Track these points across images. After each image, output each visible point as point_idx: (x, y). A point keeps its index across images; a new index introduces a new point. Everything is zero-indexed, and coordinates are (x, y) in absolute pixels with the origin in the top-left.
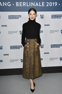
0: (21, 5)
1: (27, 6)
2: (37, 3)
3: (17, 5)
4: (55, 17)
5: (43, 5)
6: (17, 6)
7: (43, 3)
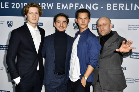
3: (109, 8)
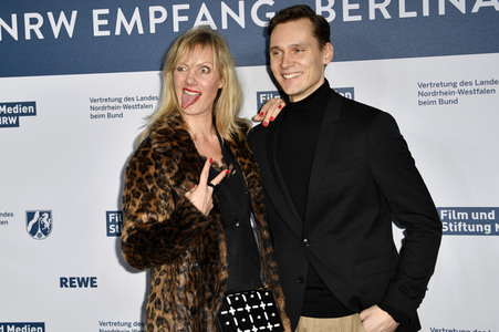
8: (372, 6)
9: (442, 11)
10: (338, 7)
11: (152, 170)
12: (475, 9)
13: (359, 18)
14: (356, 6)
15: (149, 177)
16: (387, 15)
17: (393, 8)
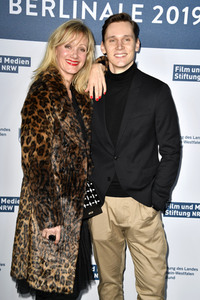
0: (32, 10)
1: (62, 15)
2: (108, 7)
4: (191, 73)
5: (137, 17)
6: (12, 12)
7: (138, 9)
8: (44, 8)
9: (83, 17)
10: (23, 5)
11: (49, 106)
12: (101, 19)
13: (36, 14)
14: (35, 6)
15: (47, 110)
16: (52, 15)
17: (57, 10)
